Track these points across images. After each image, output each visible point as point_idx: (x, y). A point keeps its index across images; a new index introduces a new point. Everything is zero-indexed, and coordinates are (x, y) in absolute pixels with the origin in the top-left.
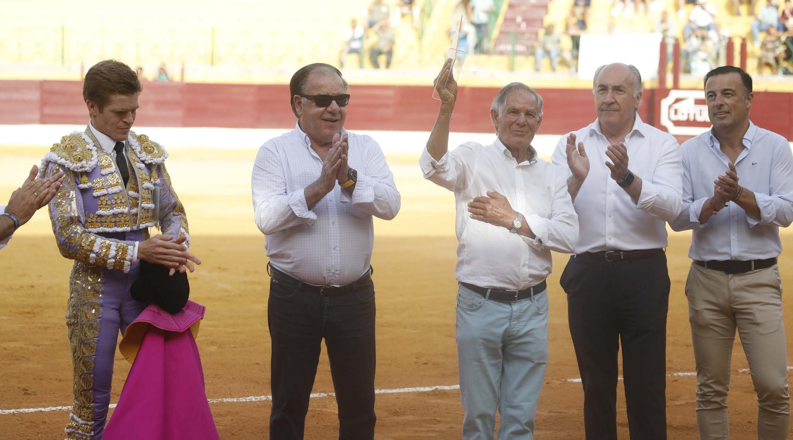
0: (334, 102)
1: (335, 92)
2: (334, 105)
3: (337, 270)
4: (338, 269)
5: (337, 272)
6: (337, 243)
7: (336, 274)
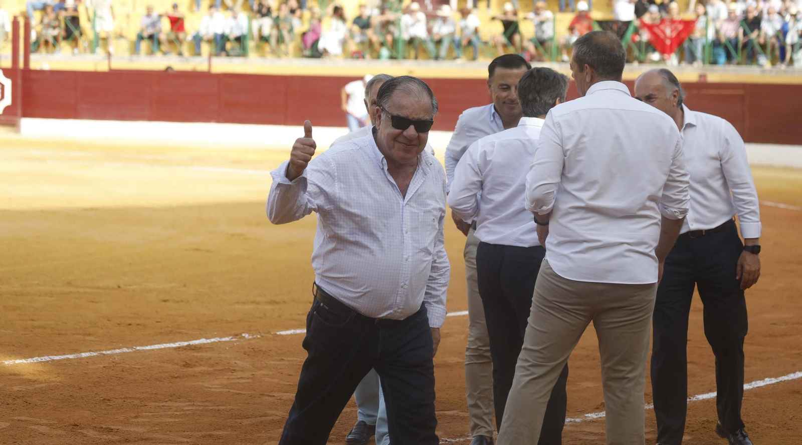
0: (412, 128)
1: (416, 117)
2: (411, 131)
3: (399, 309)
4: (401, 307)
5: (399, 310)
6: (406, 281)
7: (398, 312)
